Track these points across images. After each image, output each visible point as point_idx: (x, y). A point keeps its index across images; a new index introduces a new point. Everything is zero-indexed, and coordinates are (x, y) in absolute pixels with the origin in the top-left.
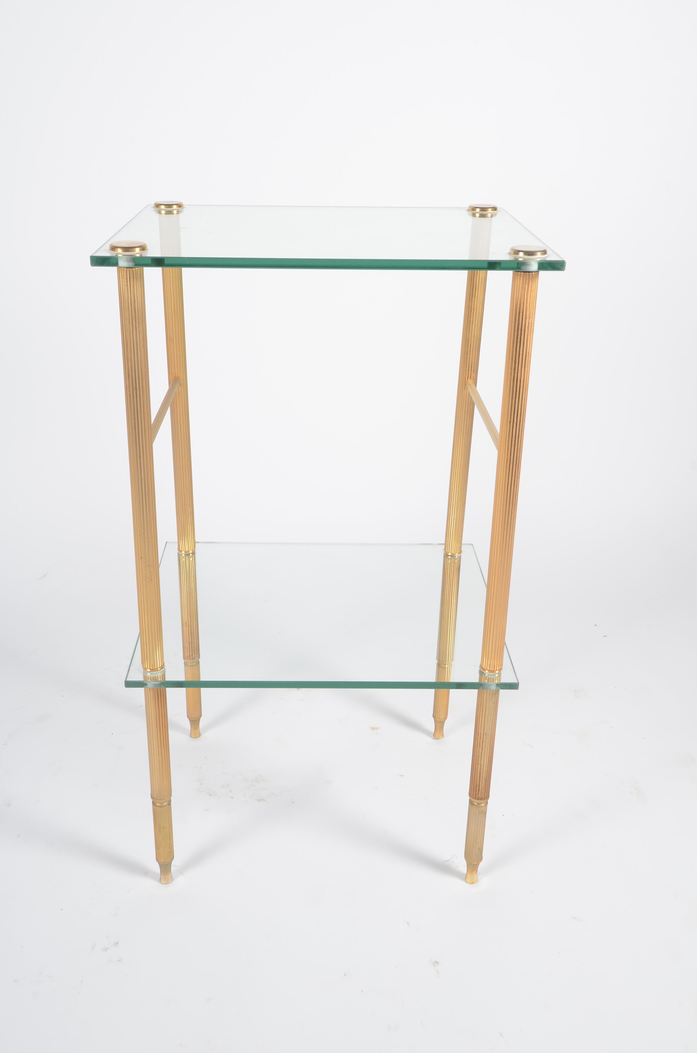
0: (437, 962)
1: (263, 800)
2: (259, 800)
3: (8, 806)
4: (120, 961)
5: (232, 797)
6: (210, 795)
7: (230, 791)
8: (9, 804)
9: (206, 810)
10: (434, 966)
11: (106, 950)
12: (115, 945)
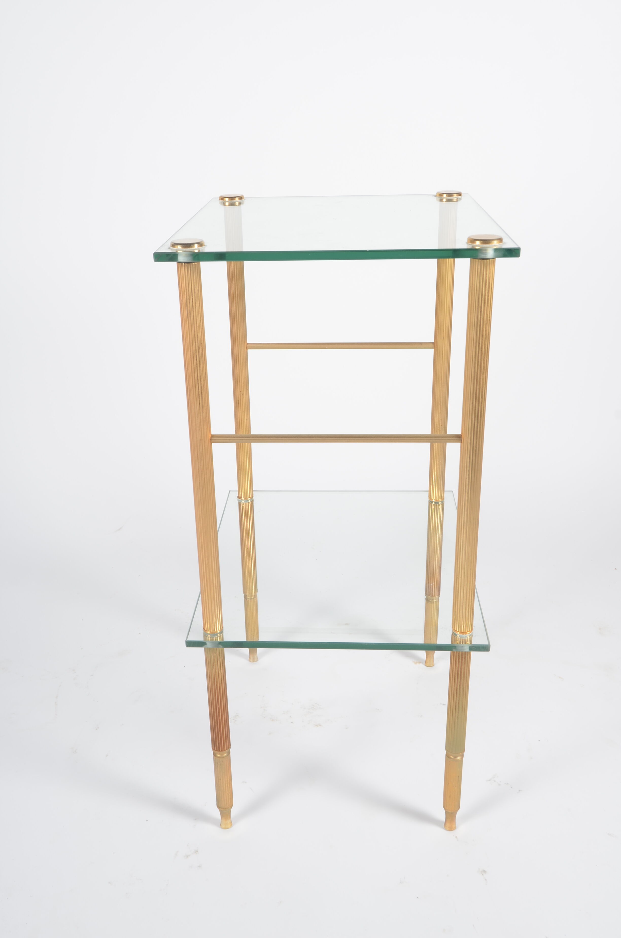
0: (485, 871)
1: (320, 725)
2: (317, 726)
3: (97, 729)
4: (200, 867)
5: (292, 723)
6: (273, 720)
7: (290, 717)
8: (98, 728)
9: (270, 734)
10: (482, 874)
11: (187, 856)
12: (195, 853)
